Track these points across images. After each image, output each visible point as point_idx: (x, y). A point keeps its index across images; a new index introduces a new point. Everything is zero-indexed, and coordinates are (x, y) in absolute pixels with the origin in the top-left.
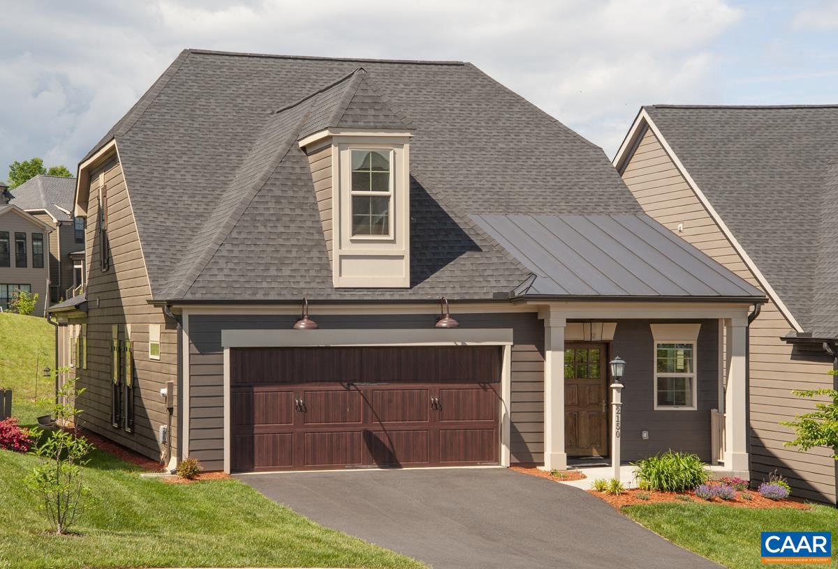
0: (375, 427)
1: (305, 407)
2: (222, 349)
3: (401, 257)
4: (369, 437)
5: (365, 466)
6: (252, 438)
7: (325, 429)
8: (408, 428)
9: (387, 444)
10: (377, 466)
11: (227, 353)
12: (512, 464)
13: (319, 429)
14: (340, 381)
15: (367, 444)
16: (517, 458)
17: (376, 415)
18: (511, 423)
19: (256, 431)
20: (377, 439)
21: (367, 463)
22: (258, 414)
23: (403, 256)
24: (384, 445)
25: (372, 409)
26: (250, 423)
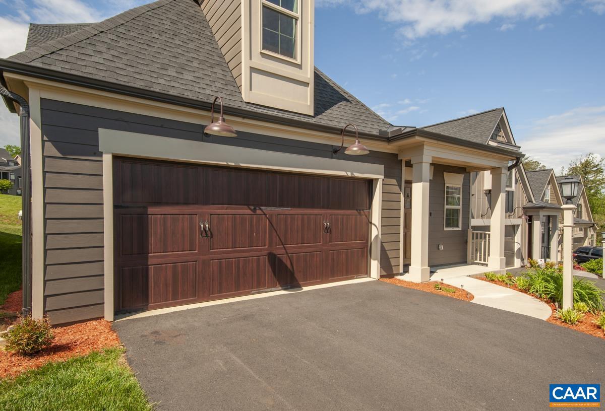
0: (279, 251)
1: (211, 232)
2: (101, 154)
3: (306, 84)
4: (273, 259)
5: (269, 290)
6: (147, 270)
7: (232, 255)
8: (306, 250)
9: (289, 265)
10: (280, 288)
11: (107, 159)
12: (382, 276)
13: (225, 256)
14: (248, 204)
15: (272, 268)
16: (385, 271)
17: (279, 238)
18: (382, 243)
19: (150, 261)
20: (280, 260)
21: (271, 286)
22: (153, 241)
23: (308, 84)
24: (286, 266)
25: (277, 232)
26: (143, 251)
